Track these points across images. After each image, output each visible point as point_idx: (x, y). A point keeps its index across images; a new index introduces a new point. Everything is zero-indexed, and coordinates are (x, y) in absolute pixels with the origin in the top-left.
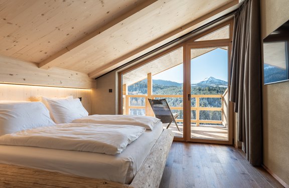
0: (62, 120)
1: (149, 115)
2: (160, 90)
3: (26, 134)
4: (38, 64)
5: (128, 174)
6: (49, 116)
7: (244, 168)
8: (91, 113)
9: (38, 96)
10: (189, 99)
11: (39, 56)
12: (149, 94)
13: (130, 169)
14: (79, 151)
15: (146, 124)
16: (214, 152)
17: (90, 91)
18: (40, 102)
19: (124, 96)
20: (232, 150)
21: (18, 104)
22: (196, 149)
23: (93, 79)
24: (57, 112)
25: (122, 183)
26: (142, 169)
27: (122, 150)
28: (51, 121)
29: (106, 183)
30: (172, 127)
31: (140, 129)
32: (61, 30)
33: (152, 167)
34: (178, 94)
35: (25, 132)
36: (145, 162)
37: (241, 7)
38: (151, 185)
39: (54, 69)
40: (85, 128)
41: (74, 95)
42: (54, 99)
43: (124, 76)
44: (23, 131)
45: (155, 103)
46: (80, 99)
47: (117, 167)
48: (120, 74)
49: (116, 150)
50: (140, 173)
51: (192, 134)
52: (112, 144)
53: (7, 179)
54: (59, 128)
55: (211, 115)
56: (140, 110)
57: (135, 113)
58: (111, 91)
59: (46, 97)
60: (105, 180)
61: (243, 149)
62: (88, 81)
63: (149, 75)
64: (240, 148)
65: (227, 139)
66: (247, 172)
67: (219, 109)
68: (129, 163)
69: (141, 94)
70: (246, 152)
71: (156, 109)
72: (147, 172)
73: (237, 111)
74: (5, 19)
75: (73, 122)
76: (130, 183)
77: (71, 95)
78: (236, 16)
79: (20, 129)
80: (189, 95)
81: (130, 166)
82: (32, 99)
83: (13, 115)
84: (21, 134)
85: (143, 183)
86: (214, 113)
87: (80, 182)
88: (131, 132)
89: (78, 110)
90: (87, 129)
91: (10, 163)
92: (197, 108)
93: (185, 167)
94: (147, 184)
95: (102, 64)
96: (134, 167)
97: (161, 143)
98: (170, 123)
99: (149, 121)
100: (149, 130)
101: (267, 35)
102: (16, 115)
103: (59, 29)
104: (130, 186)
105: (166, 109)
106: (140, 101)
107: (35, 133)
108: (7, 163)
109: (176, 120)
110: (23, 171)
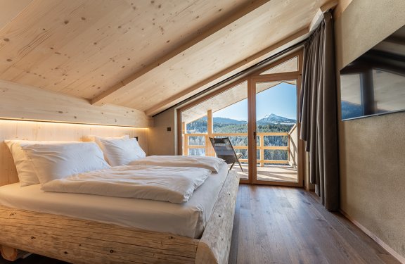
0: (118, 162)
1: (210, 155)
2: (218, 128)
3: (78, 180)
4: (91, 101)
5: (198, 226)
6: (103, 157)
7: (320, 214)
8: (148, 155)
9: (90, 136)
10: (255, 138)
11: (91, 91)
12: (210, 132)
13: (200, 221)
14: (139, 199)
15: (211, 165)
16: (284, 196)
17: (147, 129)
18: (93, 142)
19: (183, 135)
20: (303, 193)
21: (68, 145)
22: (263, 192)
23: (150, 116)
24: (112, 153)
25: (192, 238)
26: (212, 218)
27: (188, 198)
28: (106, 163)
29: (172, 238)
30: (235, 168)
31: (206, 171)
32: (116, 61)
33: (223, 215)
34: (237, 132)
35: (77, 177)
36: (214, 210)
37: (312, 36)
38: (224, 239)
39: (108, 105)
40: (144, 171)
41: (130, 135)
42: (108, 138)
43: (183, 113)
44: (74, 175)
45: (217, 141)
46: (137, 138)
47: (185, 218)
48: (179, 111)
49: (183, 197)
50: (211, 224)
51: (258, 175)
52: (177, 191)
53: (55, 233)
54: (114, 172)
55: (272, 154)
56: (197, 150)
57: (193, 154)
58: (169, 129)
59: (99, 137)
60: (170, 234)
61: (316, 192)
62: (144, 119)
63: (209, 112)
64: (312, 190)
65: (297, 181)
66: (323, 218)
67: (284, 148)
68: (198, 213)
69: (199, 133)
70: (320, 196)
71: (218, 148)
72: (217, 222)
73: (308, 150)
74: (52, 48)
75: (130, 164)
76: (199, 237)
77: (127, 134)
78: (306, 46)
79: (71, 174)
80: (255, 134)
81: (199, 217)
82: (84, 139)
83: (63, 158)
84: (72, 178)
85: (216, 238)
86: (276, 152)
87: (141, 237)
88: (196, 175)
89: (134, 151)
90: (147, 172)
91: (60, 214)
92: (261, 146)
93: (253, 213)
94: (220, 238)
95: (160, 100)
96: (204, 218)
97: (229, 187)
98: (234, 163)
99: (213, 162)
100: (214, 172)
101: (344, 66)
102: (66, 157)
103: (114, 61)
104: (201, 241)
105: (229, 148)
106: (197, 140)
107: (88, 177)
108: (56, 214)
109: (240, 160)
110: (74, 223)
